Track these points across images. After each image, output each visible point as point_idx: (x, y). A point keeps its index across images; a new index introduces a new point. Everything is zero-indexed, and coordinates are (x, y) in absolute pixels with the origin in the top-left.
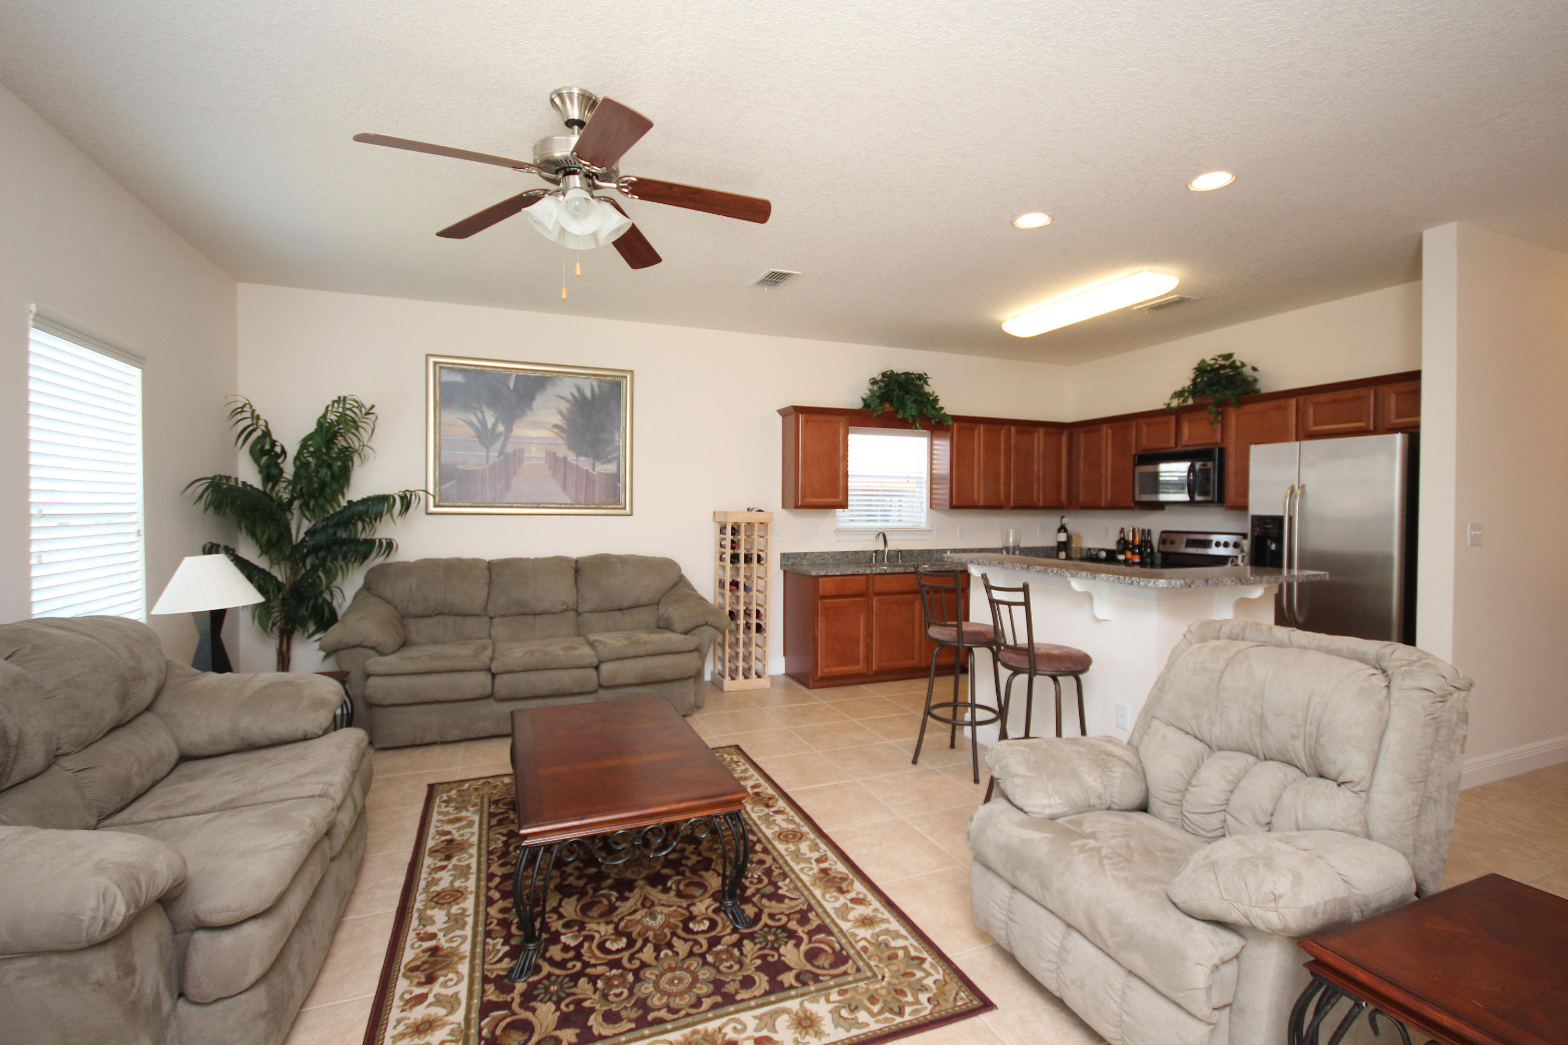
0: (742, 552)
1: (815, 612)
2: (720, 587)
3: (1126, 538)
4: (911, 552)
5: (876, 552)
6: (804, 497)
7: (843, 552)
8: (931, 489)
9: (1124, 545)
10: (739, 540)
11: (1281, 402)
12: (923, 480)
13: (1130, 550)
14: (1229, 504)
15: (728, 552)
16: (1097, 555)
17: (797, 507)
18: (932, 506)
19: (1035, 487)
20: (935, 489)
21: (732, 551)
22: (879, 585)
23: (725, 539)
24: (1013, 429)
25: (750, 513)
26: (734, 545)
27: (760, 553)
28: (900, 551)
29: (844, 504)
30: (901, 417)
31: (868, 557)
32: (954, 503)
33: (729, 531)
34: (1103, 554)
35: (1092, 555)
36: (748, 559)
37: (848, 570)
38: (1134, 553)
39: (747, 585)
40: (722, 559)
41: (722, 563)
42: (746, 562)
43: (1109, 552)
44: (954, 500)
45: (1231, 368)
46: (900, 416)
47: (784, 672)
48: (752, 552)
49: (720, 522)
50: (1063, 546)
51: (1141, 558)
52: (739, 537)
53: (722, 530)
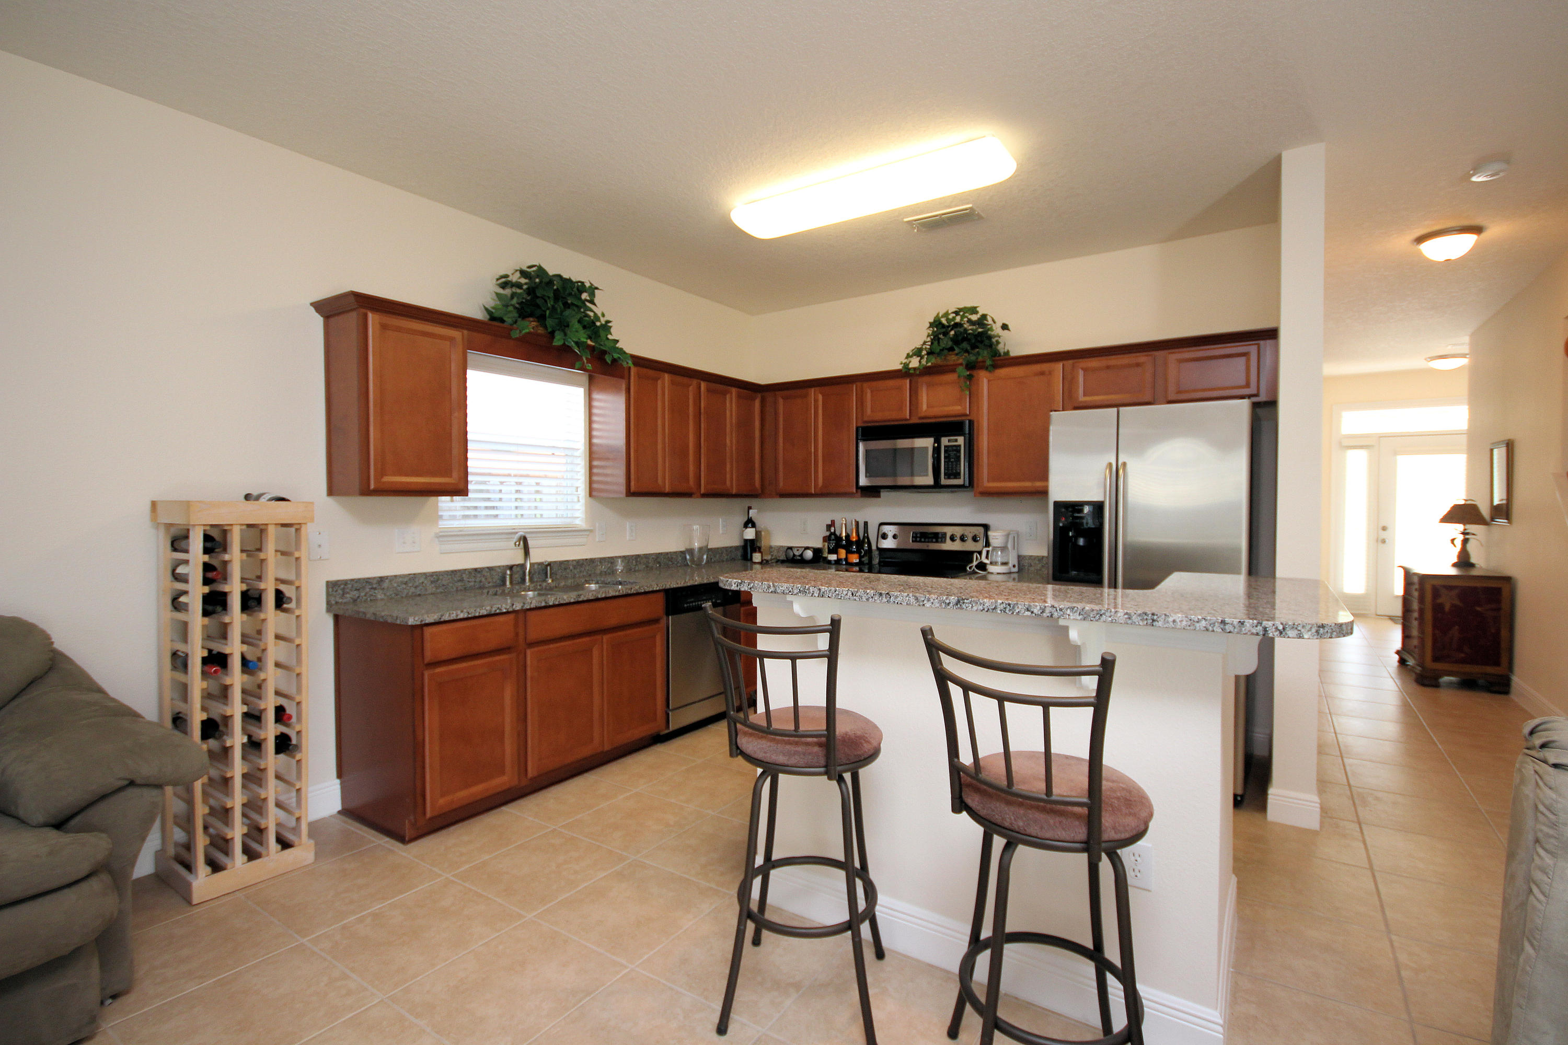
0: (234, 589)
1: (417, 694)
2: (174, 668)
3: (838, 533)
4: (564, 565)
5: (511, 568)
6: (382, 472)
7: (454, 572)
8: (591, 467)
9: (835, 541)
10: (225, 563)
11: (1045, 367)
12: (577, 453)
13: (843, 547)
14: (980, 489)
15: (196, 591)
16: (801, 555)
17: (366, 491)
18: (592, 492)
19: (728, 467)
20: (597, 467)
21: (206, 589)
22: (537, 628)
23: (186, 562)
24: (703, 385)
25: (251, 505)
26: (210, 575)
27: (282, 587)
28: (549, 564)
29: (461, 486)
30: (560, 343)
31: (496, 578)
32: (633, 489)
33: (196, 543)
34: (809, 554)
35: (794, 555)
36: (251, 601)
37: (481, 607)
38: (849, 552)
39: (249, 657)
40: (176, 604)
41: (180, 616)
42: (245, 607)
43: (817, 552)
44: (632, 483)
45: (978, 324)
46: (558, 341)
47: (339, 807)
48: (262, 586)
49: (169, 526)
50: (750, 547)
51: (860, 558)
52: (227, 557)
53: (178, 541)
